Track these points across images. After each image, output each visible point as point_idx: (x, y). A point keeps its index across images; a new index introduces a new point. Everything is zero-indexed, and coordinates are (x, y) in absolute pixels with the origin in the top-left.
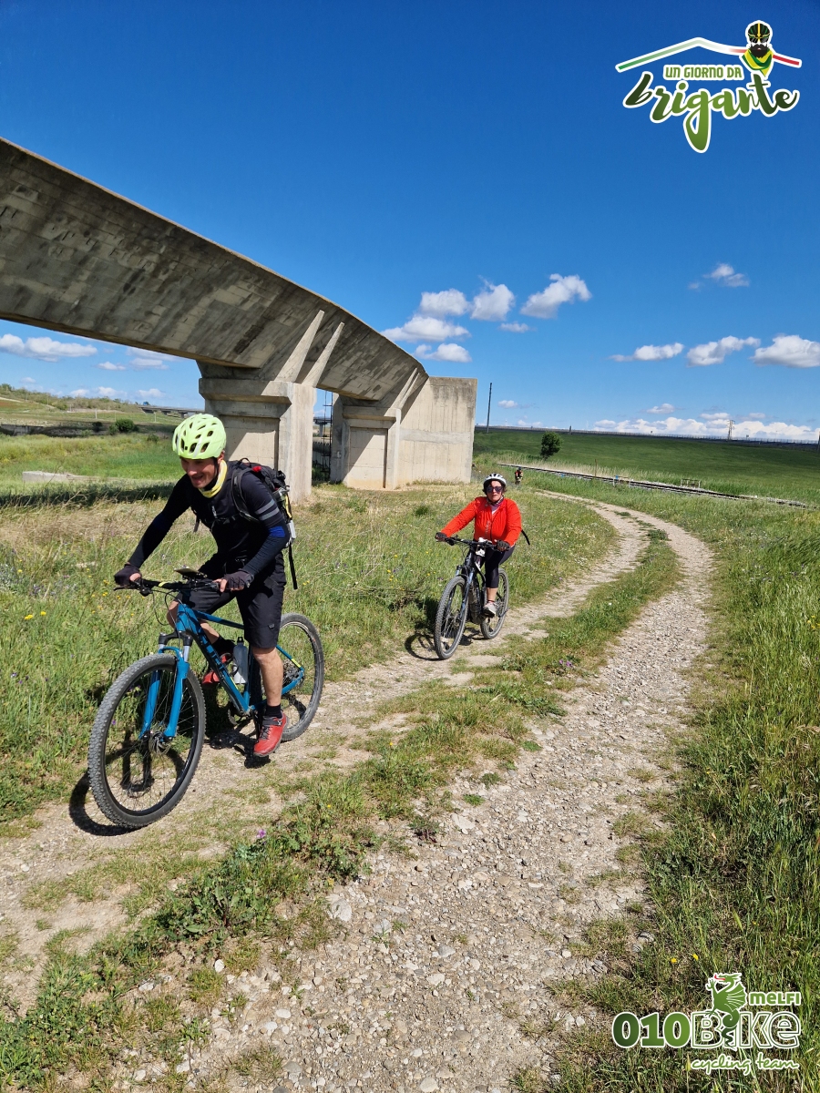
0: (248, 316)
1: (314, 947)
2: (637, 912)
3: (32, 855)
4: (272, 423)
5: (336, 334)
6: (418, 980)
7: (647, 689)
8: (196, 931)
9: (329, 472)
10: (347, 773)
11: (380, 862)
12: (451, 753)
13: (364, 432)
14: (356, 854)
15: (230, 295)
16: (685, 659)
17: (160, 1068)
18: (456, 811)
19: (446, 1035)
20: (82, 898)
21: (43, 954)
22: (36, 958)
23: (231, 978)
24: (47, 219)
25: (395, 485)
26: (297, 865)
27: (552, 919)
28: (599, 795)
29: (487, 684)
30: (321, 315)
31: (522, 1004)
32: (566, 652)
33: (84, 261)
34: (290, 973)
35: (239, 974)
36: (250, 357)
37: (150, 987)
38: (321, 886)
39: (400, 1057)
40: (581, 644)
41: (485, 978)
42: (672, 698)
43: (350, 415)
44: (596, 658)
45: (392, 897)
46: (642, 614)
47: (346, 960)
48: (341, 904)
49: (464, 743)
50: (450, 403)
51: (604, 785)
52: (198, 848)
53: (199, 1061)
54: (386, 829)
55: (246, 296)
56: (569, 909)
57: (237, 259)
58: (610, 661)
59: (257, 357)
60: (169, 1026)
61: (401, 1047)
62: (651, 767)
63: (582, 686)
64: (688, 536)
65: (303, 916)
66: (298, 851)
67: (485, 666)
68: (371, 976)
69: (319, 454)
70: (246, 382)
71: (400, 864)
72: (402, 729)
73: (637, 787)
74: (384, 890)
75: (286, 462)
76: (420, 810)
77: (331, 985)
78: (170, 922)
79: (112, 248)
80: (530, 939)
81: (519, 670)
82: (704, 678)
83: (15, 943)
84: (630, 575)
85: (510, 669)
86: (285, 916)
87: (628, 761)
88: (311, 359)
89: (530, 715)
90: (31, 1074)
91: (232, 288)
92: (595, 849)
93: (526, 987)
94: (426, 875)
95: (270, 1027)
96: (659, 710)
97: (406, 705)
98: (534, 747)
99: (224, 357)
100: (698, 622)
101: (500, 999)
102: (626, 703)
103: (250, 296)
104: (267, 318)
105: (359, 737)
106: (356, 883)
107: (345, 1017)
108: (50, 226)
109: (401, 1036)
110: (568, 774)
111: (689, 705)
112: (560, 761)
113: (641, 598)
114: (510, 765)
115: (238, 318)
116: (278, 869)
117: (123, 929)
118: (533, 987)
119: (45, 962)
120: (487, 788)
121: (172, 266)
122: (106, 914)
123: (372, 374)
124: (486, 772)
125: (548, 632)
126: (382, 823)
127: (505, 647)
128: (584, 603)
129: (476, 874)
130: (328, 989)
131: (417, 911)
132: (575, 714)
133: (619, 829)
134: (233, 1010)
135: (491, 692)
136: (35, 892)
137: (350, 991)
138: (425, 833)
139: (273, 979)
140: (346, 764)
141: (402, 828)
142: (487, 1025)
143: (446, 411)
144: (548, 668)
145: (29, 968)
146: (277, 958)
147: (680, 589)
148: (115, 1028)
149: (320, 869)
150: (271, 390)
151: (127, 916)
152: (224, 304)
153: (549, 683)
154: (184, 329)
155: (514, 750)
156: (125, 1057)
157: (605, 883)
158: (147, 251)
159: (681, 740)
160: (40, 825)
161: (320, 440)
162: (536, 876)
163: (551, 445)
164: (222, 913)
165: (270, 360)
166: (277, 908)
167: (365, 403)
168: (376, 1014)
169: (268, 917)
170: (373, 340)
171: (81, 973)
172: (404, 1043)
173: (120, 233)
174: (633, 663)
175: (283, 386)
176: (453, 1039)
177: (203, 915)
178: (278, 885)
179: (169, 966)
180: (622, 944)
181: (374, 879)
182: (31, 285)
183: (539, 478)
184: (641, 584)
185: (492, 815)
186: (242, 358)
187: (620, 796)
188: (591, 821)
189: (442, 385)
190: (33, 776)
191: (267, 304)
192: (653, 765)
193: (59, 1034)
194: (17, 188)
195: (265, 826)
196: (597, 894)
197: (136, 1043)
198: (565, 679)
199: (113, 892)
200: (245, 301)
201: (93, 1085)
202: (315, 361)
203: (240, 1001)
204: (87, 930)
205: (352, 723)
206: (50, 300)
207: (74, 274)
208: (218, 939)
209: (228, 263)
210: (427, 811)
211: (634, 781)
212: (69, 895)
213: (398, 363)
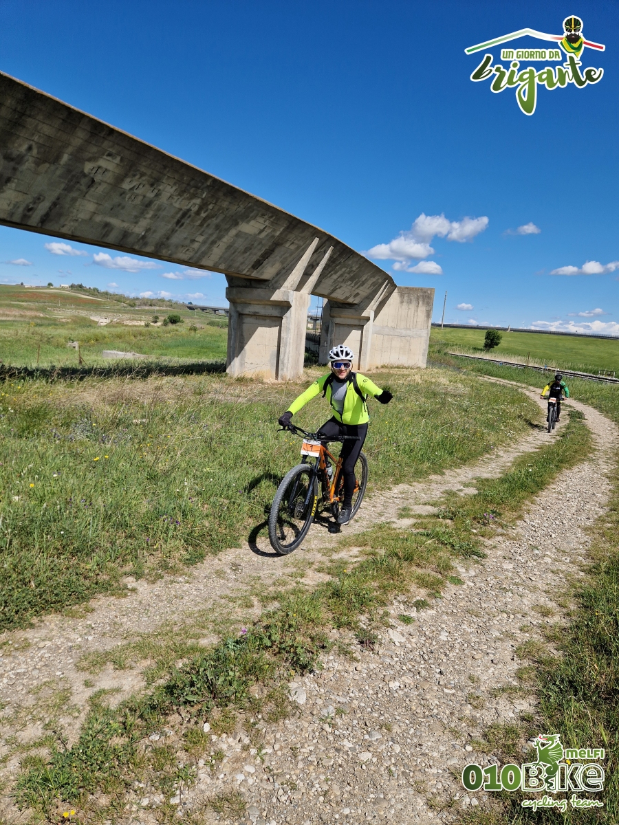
0: (264, 242)
1: (276, 721)
2: (529, 721)
3: (86, 631)
4: (276, 320)
5: (327, 255)
6: (351, 756)
7: (555, 541)
8: (192, 700)
9: (318, 357)
10: (312, 590)
11: (329, 661)
12: (392, 582)
13: (345, 328)
14: (313, 653)
15: (250, 227)
16: (589, 519)
17: (159, 798)
18: (392, 627)
19: (369, 800)
20: (116, 667)
21: (87, 705)
22: (82, 708)
23: (214, 738)
24: (126, 175)
25: (367, 368)
26: (269, 657)
27: (460, 719)
28: (507, 624)
29: (425, 528)
30: (316, 241)
31: (430, 783)
32: (491, 507)
33: (149, 205)
34: (257, 739)
35: (220, 736)
36: (263, 272)
37: (157, 738)
38: (285, 675)
39: (333, 812)
40: (502, 502)
41: (403, 760)
42: (575, 549)
43: (335, 315)
44: (515, 513)
45: (338, 689)
46: (557, 479)
47: (299, 734)
48: (298, 690)
49: (402, 574)
50: (412, 306)
51: (512, 616)
52: (199, 638)
53: (187, 796)
54: (337, 636)
55: (262, 228)
56: (474, 713)
57: (257, 201)
58: (526, 516)
59: (268, 272)
60: (167, 768)
61: (334, 805)
62: (551, 605)
63: (502, 535)
64: (602, 417)
65: (270, 697)
66: (271, 647)
67: (424, 514)
68: (316, 747)
69: (311, 343)
70: (259, 290)
71: (345, 664)
72: (356, 560)
73: (540, 620)
74: (331, 683)
75: (285, 349)
76: (364, 624)
77: (285, 751)
78: (175, 691)
79: (169, 195)
80: (441, 734)
81: (451, 519)
82: (603, 535)
83: (69, 695)
84: (549, 446)
85: (444, 518)
86: (257, 695)
87: (533, 598)
88: (307, 274)
89: (457, 555)
90: (71, 792)
91: (252, 222)
92: (500, 667)
93: (434, 771)
94: (365, 675)
95: (240, 777)
96: (563, 558)
97: (360, 541)
98: (458, 581)
99: (244, 272)
100: (603, 488)
101: (413, 777)
102: (536, 552)
103: (265, 228)
104: (277, 244)
105: (323, 563)
106: (312, 675)
107: (294, 777)
108: (128, 180)
109: (335, 797)
110: (484, 605)
111: (588, 556)
112: (478, 594)
113: (557, 466)
114: (437, 595)
115: (256, 244)
116: (254, 659)
117: (143, 692)
118: (440, 771)
119: (88, 711)
120: (418, 611)
121: (210, 207)
122: (132, 680)
123: (353, 285)
124: (418, 598)
125: (478, 489)
126: (335, 631)
127: (442, 499)
128: (510, 468)
129: (403, 678)
130: (284, 754)
131: (355, 701)
132: (493, 558)
133: (521, 652)
134: (214, 762)
135: (427, 535)
136: (86, 659)
137: (300, 758)
138: (367, 641)
139: (245, 742)
140: (312, 583)
141: (349, 636)
142: (401, 796)
143: (410, 312)
144: (474, 518)
145: (77, 714)
146: (249, 727)
147: (591, 460)
148: (130, 765)
149: (286, 662)
150: (277, 296)
151: (146, 683)
152: (246, 234)
153: (475, 531)
154: (217, 252)
155: (442, 583)
156: (136, 787)
157: (505, 695)
158: (194, 196)
159: (579, 584)
160: (93, 610)
161: (312, 332)
162: (450, 684)
163: (492, 340)
164: (211, 688)
165: (277, 274)
166: (252, 689)
167: (347, 306)
168: (317, 778)
169: (244, 695)
170: (356, 259)
171: (111, 722)
172: (337, 802)
173: (175, 184)
174: (545, 519)
175: (286, 293)
176: (374, 803)
177: (198, 688)
178: (253, 671)
179: (172, 724)
180: (514, 745)
181: (325, 674)
182: (114, 221)
183: (480, 366)
184: (558, 455)
185: (419, 631)
186: (258, 272)
187: (524, 626)
188: (499, 644)
189: (407, 292)
190: (90, 574)
191: (278, 233)
192: (554, 603)
193: (91, 765)
194: (106, 154)
195: (248, 625)
196: (497, 703)
197: (144, 777)
198: (488, 529)
199: (138, 665)
200: (261, 231)
201: (112, 805)
202: (311, 275)
203: (219, 756)
204: (118, 690)
205: (319, 552)
206: (125, 232)
207: (142, 213)
208: (207, 707)
209: (250, 204)
210: (369, 625)
211: (537, 615)
212: (108, 663)
213: (374, 277)
